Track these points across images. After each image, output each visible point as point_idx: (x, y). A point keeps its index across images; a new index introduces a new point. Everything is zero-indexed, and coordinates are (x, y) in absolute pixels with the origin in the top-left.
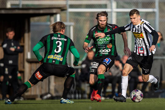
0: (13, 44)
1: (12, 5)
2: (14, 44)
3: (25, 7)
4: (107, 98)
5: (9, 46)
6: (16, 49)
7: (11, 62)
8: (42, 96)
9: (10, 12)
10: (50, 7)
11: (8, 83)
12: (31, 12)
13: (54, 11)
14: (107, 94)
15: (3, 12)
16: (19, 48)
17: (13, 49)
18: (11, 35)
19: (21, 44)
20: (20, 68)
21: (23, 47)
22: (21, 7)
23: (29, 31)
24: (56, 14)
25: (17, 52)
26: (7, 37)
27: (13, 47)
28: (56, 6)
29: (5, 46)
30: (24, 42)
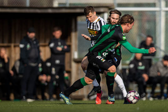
0: (59, 44)
1: (59, 4)
2: (61, 43)
3: (72, 6)
4: (156, 99)
5: (56, 45)
6: (63, 49)
7: (58, 62)
8: (89, 97)
9: (57, 11)
10: (98, 5)
11: (55, 83)
12: (78, 11)
13: (102, 10)
14: (155, 95)
15: (50, 11)
16: (66, 47)
17: (60, 49)
18: (58, 34)
19: (68, 43)
20: (67, 68)
21: (69, 46)
22: (68, 5)
23: (76, 30)
24: (103, 13)
25: (64, 52)
26: (54, 36)
27: (60, 46)
28: (104, 5)
29: (52, 45)
30: (71, 41)
